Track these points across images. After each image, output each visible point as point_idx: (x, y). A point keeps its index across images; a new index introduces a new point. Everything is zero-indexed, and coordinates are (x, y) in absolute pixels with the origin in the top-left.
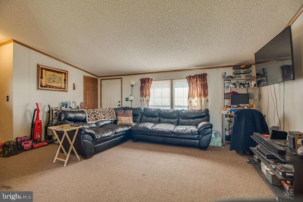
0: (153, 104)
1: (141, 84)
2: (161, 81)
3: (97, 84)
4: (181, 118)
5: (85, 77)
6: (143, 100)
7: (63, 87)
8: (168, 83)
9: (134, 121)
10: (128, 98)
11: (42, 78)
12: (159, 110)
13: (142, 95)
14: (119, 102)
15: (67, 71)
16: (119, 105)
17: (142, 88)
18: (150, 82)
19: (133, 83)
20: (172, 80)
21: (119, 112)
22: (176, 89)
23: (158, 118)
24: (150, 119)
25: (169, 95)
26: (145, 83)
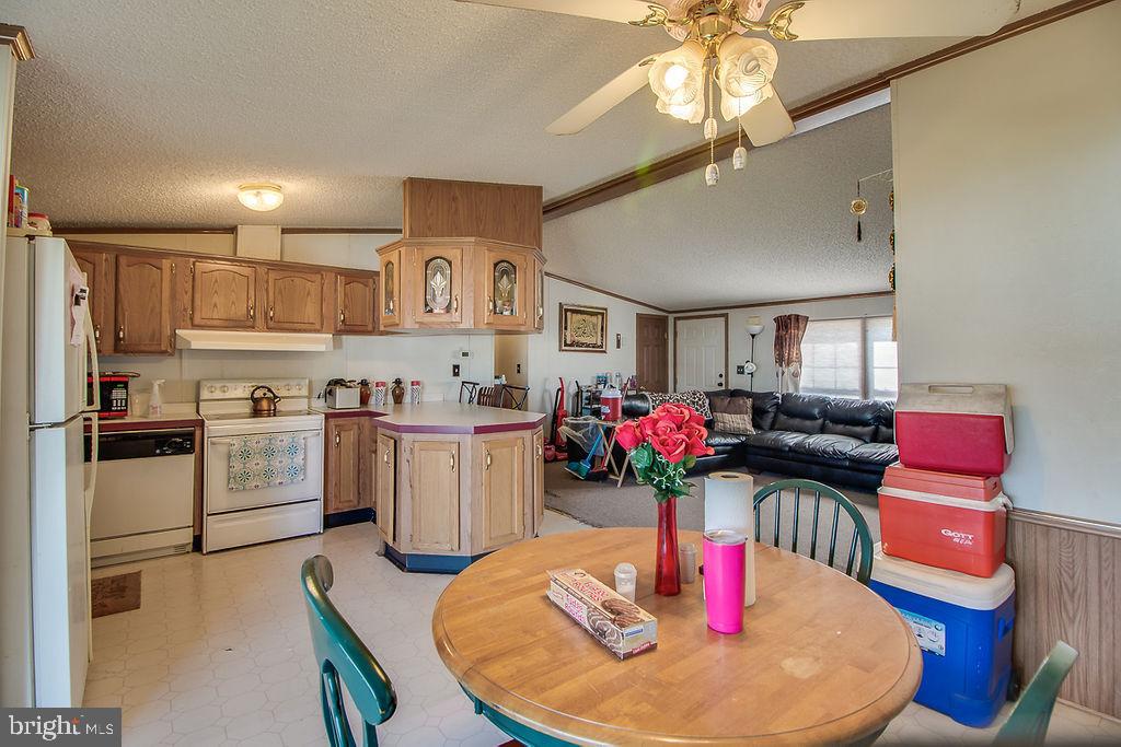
0: (811, 386)
1: (778, 330)
2: (831, 324)
3: (665, 330)
4: (884, 425)
5: (639, 316)
6: (783, 373)
7: (599, 343)
8: (854, 327)
9: (756, 425)
10: (743, 367)
11: (566, 329)
12: (824, 400)
13: (780, 360)
14: (721, 376)
15: (606, 309)
16: (720, 385)
17: (780, 343)
18: (801, 326)
19: (756, 329)
20: (864, 320)
21: (718, 401)
22: (875, 343)
23: (820, 421)
24: (797, 422)
25: (856, 361)
26: (788, 328)
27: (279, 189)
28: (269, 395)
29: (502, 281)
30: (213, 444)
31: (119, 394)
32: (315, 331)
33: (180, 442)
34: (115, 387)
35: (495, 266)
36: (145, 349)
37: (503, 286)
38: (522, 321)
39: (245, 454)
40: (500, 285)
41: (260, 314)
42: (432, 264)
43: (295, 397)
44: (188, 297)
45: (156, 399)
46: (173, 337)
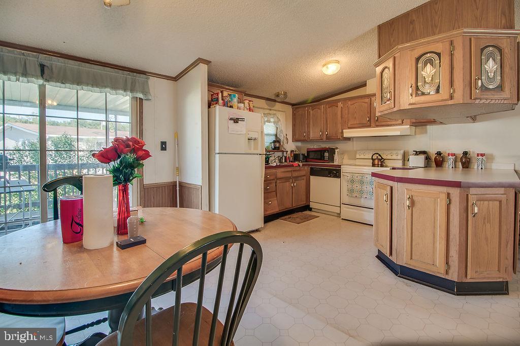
27: (338, 62)
28: (380, 157)
29: (425, 69)
30: (343, 175)
31: (326, 154)
32: (399, 125)
33: (335, 173)
34: (325, 152)
35: (418, 60)
36: (334, 138)
37: (427, 73)
38: (447, 96)
39: (352, 181)
40: (423, 73)
41: (372, 120)
42: (384, 73)
43: (395, 159)
44: (346, 116)
45: (336, 157)
46: (342, 133)
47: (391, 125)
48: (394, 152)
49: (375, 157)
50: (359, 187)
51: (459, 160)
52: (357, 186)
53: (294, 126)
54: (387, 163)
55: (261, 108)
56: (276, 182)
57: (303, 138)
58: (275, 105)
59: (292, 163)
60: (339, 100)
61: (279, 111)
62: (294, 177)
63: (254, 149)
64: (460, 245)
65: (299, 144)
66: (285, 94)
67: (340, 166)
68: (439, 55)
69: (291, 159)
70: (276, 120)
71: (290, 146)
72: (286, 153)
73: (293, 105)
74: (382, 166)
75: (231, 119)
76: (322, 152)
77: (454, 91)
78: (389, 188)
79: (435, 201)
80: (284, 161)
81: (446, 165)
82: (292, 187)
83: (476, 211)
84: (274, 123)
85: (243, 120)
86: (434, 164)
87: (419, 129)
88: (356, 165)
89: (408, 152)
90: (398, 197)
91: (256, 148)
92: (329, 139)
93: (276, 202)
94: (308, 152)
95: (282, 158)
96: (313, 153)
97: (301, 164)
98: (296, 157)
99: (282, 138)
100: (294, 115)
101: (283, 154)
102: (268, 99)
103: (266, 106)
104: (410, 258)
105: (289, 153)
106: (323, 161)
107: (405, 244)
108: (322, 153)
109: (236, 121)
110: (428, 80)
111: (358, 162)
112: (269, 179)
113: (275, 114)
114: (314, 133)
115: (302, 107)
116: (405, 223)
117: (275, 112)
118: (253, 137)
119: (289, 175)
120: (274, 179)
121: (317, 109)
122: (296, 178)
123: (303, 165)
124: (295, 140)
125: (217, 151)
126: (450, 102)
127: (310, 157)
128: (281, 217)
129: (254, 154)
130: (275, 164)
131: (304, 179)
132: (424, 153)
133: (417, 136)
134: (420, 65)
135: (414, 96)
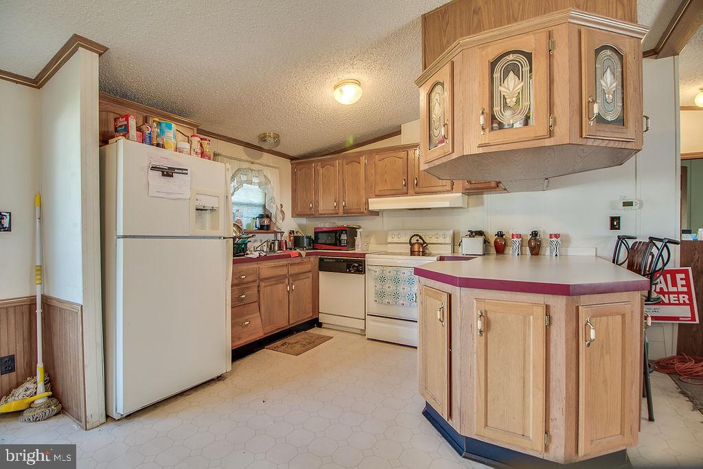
27: (358, 83)
28: (421, 241)
29: (506, 81)
30: (369, 270)
31: (344, 237)
32: (448, 191)
33: (356, 266)
34: (342, 233)
35: (493, 65)
36: (354, 211)
37: (509, 90)
38: (543, 131)
39: (383, 279)
40: (502, 89)
41: (411, 184)
42: (433, 94)
43: (441, 244)
44: (373, 178)
45: (358, 240)
46: (367, 203)
47: (436, 193)
48: (441, 233)
49: (414, 240)
50: (393, 288)
51: (526, 243)
52: (389, 287)
53: (294, 191)
54: (431, 249)
55: (235, 159)
56: (259, 286)
57: (308, 212)
58: (262, 156)
59: (288, 252)
60: (361, 154)
61: (268, 166)
62: (292, 275)
63: (212, 228)
64: (567, 399)
65: (304, 221)
66: (277, 136)
67: (363, 255)
68: (529, 56)
69: (290, 244)
70: (263, 180)
71: (287, 224)
72: (282, 236)
73: (292, 159)
74: (424, 254)
75: (154, 168)
76: (336, 233)
77: (555, 121)
78: (445, 298)
79: (525, 320)
80: (276, 248)
81: (509, 250)
82: (289, 292)
83: (593, 335)
84: (260, 185)
85: (183, 171)
86: (493, 250)
87: (473, 199)
88: (387, 254)
89: (459, 233)
90: (461, 313)
91: (214, 226)
92: (348, 213)
93: (258, 321)
94: (316, 233)
95: (273, 243)
96: (325, 235)
97: (303, 253)
98: (297, 242)
99: (273, 210)
100: (294, 174)
101: (276, 236)
102: (248, 145)
103: (245, 156)
104: (483, 424)
105: (286, 234)
106: (339, 248)
107: (475, 400)
108: (337, 235)
109: (168, 173)
110: (511, 101)
111: (390, 248)
112: (245, 281)
113: (262, 171)
114: (326, 204)
115: (307, 162)
116: (475, 362)
117: (260, 167)
118: (208, 205)
119: (283, 271)
120: (255, 281)
121: (329, 166)
122: (296, 276)
123: (307, 254)
124: (296, 214)
125: (120, 232)
126: (548, 142)
127: (320, 241)
128: (268, 344)
129: (212, 238)
130: (256, 255)
131: (309, 277)
132: (480, 233)
133: (470, 209)
134: (497, 75)
135: (487, 130)
